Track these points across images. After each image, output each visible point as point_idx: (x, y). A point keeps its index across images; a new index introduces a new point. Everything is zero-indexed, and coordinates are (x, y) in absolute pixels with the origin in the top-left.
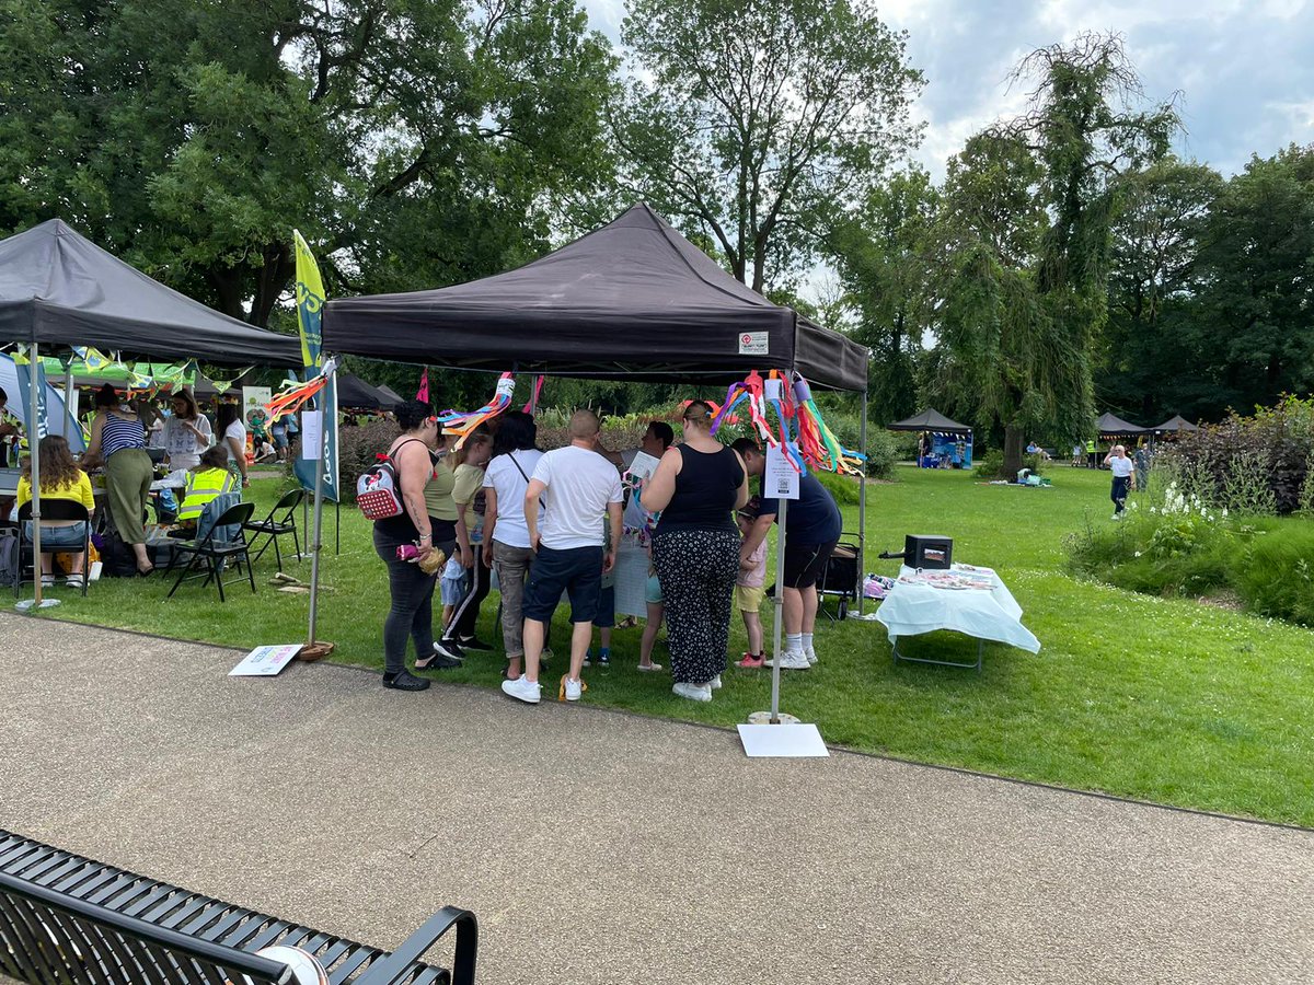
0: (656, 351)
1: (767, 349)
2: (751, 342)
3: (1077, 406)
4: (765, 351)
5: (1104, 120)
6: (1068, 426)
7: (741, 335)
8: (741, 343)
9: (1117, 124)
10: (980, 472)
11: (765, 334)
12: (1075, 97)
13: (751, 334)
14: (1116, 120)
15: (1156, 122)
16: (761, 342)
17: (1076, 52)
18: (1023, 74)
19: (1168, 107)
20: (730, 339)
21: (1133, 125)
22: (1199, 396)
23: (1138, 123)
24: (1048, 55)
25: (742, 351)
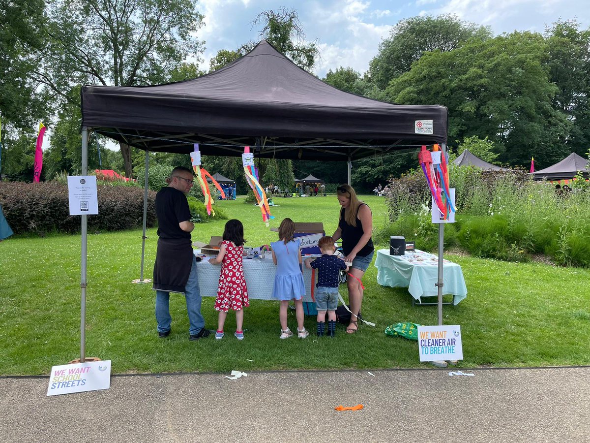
0: (364, 131)
1: (432, 131)
2: (422, 127)
3: (286, 171)
4: (431, 132)
5: (290, 48)
6: (284, 179)
7: (416, 122)
8: (416, 126)
9: (295, 50)
10: (246, 201)
11: (431, 121)
12: (279, 36)
13: (423, 122)
14: (294, 48)
15: (310, 51)
16: (429, 126)
17: (278, 15)
18: (257, 22)
19: (314, 45)
20: (409, 124)
21: (301, 51)
22: (314, 167)
23: (302, 51)
24: (268, 15)
25: (417, 132)
